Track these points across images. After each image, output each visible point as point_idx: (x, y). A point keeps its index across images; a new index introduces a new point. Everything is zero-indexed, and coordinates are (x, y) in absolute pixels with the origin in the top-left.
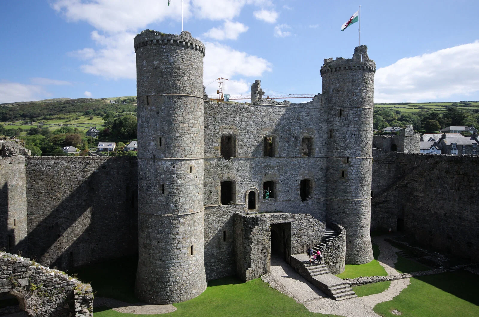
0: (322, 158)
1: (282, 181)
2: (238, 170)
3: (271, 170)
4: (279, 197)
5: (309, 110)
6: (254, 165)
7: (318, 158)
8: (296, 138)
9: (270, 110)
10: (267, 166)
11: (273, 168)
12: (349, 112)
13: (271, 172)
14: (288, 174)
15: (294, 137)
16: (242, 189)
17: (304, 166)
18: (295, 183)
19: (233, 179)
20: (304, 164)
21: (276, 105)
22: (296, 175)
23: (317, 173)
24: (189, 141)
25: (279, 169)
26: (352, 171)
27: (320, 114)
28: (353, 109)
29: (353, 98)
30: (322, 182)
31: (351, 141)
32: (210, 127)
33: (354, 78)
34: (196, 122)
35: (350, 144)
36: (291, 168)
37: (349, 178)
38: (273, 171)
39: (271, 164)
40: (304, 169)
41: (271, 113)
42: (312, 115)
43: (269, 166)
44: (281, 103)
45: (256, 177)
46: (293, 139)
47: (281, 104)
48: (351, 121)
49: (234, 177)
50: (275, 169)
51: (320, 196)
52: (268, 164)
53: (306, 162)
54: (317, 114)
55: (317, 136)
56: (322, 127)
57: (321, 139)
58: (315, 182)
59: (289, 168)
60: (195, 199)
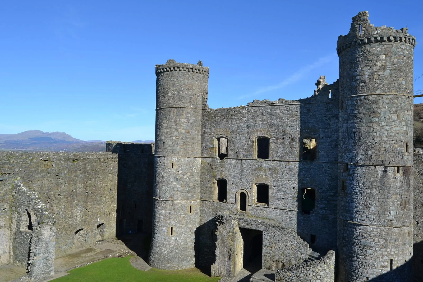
0: (330, 163)
1: (275, 187)
2: (229, 170)
3: (263, 173)
4: (272, 203)
5: (310, 106)
6: (245, 167)
7: (325, 163)
8: (292, 139)
9: (261, 111)
10: (259, 168)
11: (265, 171)
12: (348, 103)
13: (263, 175)
14: (283, 179)
15: (290, 138)
16: (233, 189)
17: (304, 171)
18: (292, 190)
19: (225, 178)
20: (304, 170)
21: (269, 105)
22: (293, 182)
23: (323, 182)
24: (171, 143)
25: (271, 172)
26: (351, 182)
27: (327, 109)
28: (352, 99)
29: (352, 84)
30: (331, 194)
31: (350, 141)
32: (207, 131)
33: (352, 57)
34: (178, 127)
35: (348, 145)
36: (286, 173)
37: (349, 192)
38: (265, 174)
39: (263, 167)
40: (304, 175)
41: (262, 114)
42: (315, 112)
43: (260, 169)
44: (274, 102)
45: (246, 178)
46: (289, 140)
47: (274, 104)
48: (350, 115)
49: (226, 177)
50: (267, 172)
51: (328, 212)
52: (260, 167)
53: (306, 167)
54: (322, 109)
55: (322, 136)
56: (329, 125)
57: (329, 140)
58: (321, 193)
59: (283, 173)
60: (176, 189)
